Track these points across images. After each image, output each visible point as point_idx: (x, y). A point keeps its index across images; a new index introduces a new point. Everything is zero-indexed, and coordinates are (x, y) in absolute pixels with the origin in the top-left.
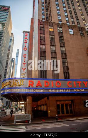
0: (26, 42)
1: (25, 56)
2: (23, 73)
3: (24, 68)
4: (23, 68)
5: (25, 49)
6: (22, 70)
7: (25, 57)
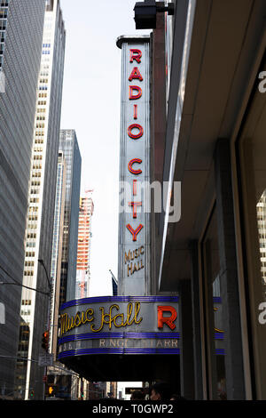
0: (135, 93)
1: (136, 167)
2: (131, 247)
3: (135, 226)
4: (129, 227)
5: (135, 132)
6: (128, 236)
7: (138, 173)
